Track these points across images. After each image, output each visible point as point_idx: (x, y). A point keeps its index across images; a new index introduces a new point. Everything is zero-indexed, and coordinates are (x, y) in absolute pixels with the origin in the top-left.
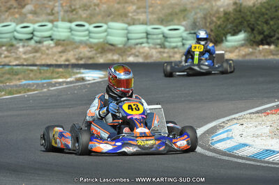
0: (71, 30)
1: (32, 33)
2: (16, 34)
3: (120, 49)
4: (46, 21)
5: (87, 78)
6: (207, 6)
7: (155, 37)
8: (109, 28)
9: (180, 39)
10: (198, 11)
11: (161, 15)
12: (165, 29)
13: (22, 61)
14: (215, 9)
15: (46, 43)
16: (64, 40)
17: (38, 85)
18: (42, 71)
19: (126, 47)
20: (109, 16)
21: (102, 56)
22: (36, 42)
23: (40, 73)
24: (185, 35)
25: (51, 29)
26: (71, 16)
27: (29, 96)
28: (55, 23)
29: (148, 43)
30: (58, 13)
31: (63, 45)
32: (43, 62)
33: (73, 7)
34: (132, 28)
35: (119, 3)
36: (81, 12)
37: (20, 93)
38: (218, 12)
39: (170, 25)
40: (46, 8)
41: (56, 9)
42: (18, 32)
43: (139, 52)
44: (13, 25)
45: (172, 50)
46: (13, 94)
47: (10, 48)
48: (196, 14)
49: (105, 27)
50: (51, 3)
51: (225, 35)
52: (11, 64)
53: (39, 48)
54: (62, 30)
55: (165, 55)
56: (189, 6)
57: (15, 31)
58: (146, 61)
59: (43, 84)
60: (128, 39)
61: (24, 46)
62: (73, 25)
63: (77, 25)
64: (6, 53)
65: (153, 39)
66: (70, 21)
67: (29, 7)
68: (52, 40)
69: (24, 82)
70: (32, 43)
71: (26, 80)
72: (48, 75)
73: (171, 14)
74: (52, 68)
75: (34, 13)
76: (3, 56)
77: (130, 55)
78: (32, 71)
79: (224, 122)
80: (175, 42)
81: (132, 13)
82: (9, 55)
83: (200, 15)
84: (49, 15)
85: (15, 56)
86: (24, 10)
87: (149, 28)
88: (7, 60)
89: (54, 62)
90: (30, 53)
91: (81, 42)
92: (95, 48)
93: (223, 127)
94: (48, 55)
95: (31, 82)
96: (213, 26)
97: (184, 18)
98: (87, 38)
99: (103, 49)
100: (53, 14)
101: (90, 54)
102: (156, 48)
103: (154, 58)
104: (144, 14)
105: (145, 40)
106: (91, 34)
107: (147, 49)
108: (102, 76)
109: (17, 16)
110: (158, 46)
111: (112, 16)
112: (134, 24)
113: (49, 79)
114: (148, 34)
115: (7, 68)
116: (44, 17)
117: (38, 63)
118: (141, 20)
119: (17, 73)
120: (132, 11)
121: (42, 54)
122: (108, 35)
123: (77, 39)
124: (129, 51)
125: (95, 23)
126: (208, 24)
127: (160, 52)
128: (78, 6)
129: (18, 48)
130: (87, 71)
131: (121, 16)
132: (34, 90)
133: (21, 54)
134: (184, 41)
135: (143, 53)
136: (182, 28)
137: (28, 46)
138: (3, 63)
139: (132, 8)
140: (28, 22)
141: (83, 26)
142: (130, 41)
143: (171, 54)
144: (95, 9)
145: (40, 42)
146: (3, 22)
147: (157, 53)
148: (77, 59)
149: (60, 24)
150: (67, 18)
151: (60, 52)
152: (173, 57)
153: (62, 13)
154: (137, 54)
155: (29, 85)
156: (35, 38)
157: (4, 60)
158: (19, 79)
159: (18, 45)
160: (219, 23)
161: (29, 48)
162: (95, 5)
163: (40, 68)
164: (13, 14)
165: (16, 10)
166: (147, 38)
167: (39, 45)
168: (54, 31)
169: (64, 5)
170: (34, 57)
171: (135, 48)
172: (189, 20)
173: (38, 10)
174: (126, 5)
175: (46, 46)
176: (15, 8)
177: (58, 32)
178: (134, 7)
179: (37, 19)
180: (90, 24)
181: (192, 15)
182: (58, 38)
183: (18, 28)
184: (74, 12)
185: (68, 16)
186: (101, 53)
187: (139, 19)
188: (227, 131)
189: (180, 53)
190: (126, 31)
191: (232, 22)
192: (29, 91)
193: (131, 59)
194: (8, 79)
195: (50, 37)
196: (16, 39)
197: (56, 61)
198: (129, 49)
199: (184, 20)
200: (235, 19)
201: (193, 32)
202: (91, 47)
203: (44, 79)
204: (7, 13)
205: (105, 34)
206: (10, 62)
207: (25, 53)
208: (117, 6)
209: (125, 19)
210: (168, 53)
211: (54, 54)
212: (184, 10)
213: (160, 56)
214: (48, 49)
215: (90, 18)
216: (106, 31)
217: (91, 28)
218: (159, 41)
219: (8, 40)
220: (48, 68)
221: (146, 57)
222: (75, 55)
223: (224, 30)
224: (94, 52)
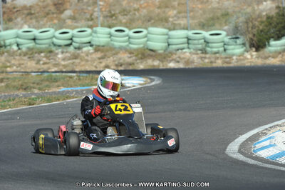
0: (111, 35)
1: (71, 39)
2: (54, 40)
3: (160, 54)
4: (85, 27)
5: (127, 85)
6: (249, 10)
7: (196, 42)
8: (149, 33)
9: (222, 44)
10: (240, 15)
11: (202, 20)
12: (206, 34)
13: (61, 67)
14: (257, 13)
15: (85, 49)
16: (103, 46)
17: (77, 91)
18: (82, 78)
19: (167, 53)
20: (149, 21)
21: (142, 63)
22: (76, 48)
23: (79, 79)
24: (226, 39)
25: (91, 35)
26: (111, 21)
27: (68, 103)
28: (94, 29)
29: (189, 48)
30: (97, 18)
31: (102, 51)
32: (83, 69)
33: (113, 12)
34: (173, 33)
35: (159, 8)
36: (120, 17)
37: (59, 100)
38: (260, 16)
39: (211, 30)
40: (85, 13)
41: (95, 14)
42: (57, 38)
43: (179, 57)
44: (52, 31)
45: (213, 56)
46: (52, 101)
47: (48, 55)
48: (238, 18)
49: (145, 32)
50: (90, 8)
51: (268, 40)
52: (50, 70)
53: (78, 54)
54: (101, 35)
55: (207, 61)
56: (230, 11)
57: (54, 36)
58: (187, 67)
59: (83, 90)
60: (169, 45)
61: (62, 52)
62: (113, 30)
63: (116, 31)
64: (44, 59)
65: (194, 44)
66: (110, 27)
67: (68, 13)
68: (91, 46)
69: (63, 89)
70: (71, 49)
71: (65, 87)
72: (87, 82)
73: (213, 19)
74: (91, 75)
75: (73, 18)
76: (41, 62)
77: (171, 61)
78: (71, 77)
79: (266, 129)
80: (217, 47)
81: (173, 17)
82: (48, 61)
83: (242, 19)
84: (88, 20)
85: (54, 62)
86: (63, 16)
87: (190, 33)
88: (45, 67)
89: (94, 69)
90: (69, 60)
91: (121, 48)
92: (135, 54)
93: (266, 134)
94: (87, 61)
95: (70, 89)
96: (255, 31)
97: (226, 23)
98: (127, 43)
99: (143, 54)
100: (92, 19)
101: (130, 60)
102: (197, 54)
103: (195, 64)
104: (184, 19)
105: (186, 45)
106: (131, 40)
107: (188, 54)
108: (142, 82)
109: (56, 21)
110: (199, 52)
111: (153, 21)
112: (174, 29)
113: (88, 85)
114: (188, 39)
115: (46, 74)
116: (83, 22)
117: (77, 70)
118: (182, 26)
119: (56, 80)
120: (173, 15)
121: (82, 60)
122: (148, 41)
123: (117, 44)
124: (170, 57)
125: (135, 28)
126: (250, 29)
127: (201, 58)
128: (117, 12)
129: (57, 54)
130: (127, 77)
131: (162, 20)
132: (73, 97)
133: (60, 60)
134: (226, 46)
135: (184, 58)
136: (224, 33)
137: (67, 52)
138: (41, 70)
139: (172, 13)
140: (66, 28)
141: (123, 31)
142: (170, 46)
143: (213, 60)
144: (135, 14)
145: (79, 48)
146: (41, 28)
147: (198, 58)
148: (117, 65)
149: (99, 29)
150: (106, 24)
151: (99, 59)
152: (215, 62)
153: (101, 18)
154: (178, 59)
155: (68, 92)
156: (73, 44)
157: (43, 66)
158: (58, 86)
159: (57, 51)
160: (261, 28)
161: (68, 55)
162: (135, 10)
163: (79, 74)
164: (52, 19)
165: (55, 15)
166: (188, 43)
167: (78, 51)
168: (93, 37)
169: (103, 9)
170: (73, 63)
171: (176, 54)
172: (231, 25)
173: (77, 16)
174: (167, 10)
175: (85, 52)
176: (53, 13)
177: (98, 37)
178: (175, 12)
179: (76, 24)
180: (130, 29)
181: (233, 20)
182: (98, 44)
183: (57, 34)
184: (114, 18)
185: (108, 21)
186: (142, 59)
187: (180, 24)
188: (270, 138)
189: (222, 58)
190: (167, 37)
191: (275, 27)
192: (67, 98)
193: (172, 65)
194: (47, 86)
195: (90, 43)
196: (55, 45)
197: (96, 67)
198: (170, 55)
199: (226, 25)
200: (278, 24)
201: (234, 36)
202: (130, 53)
203: (84, 86)
204: (46, 19)
205: (146, 39)
206: (49, 69)
207: (64, 59)
208: (157, 11)
209: (166, 24)
210: (209, 58)
211: (93, 61)
212: (226, 15)
213: (201, 62)
214: (87, 55)
215: (130, 23)
216: (146, 36)
217: (131, 33)
218: (200, 46)
219: (47, 46)
220: (88, 75)
221: (187, 62)
222: (114, 61)
223: (266, 34)
224: (134, 58)
